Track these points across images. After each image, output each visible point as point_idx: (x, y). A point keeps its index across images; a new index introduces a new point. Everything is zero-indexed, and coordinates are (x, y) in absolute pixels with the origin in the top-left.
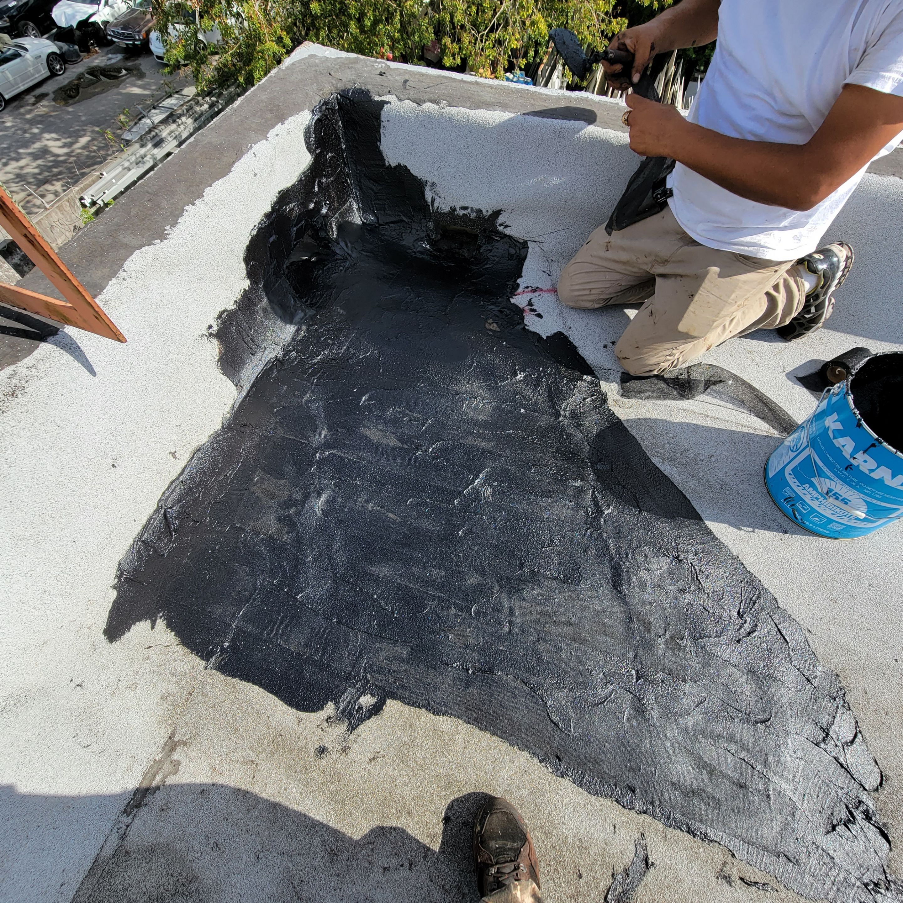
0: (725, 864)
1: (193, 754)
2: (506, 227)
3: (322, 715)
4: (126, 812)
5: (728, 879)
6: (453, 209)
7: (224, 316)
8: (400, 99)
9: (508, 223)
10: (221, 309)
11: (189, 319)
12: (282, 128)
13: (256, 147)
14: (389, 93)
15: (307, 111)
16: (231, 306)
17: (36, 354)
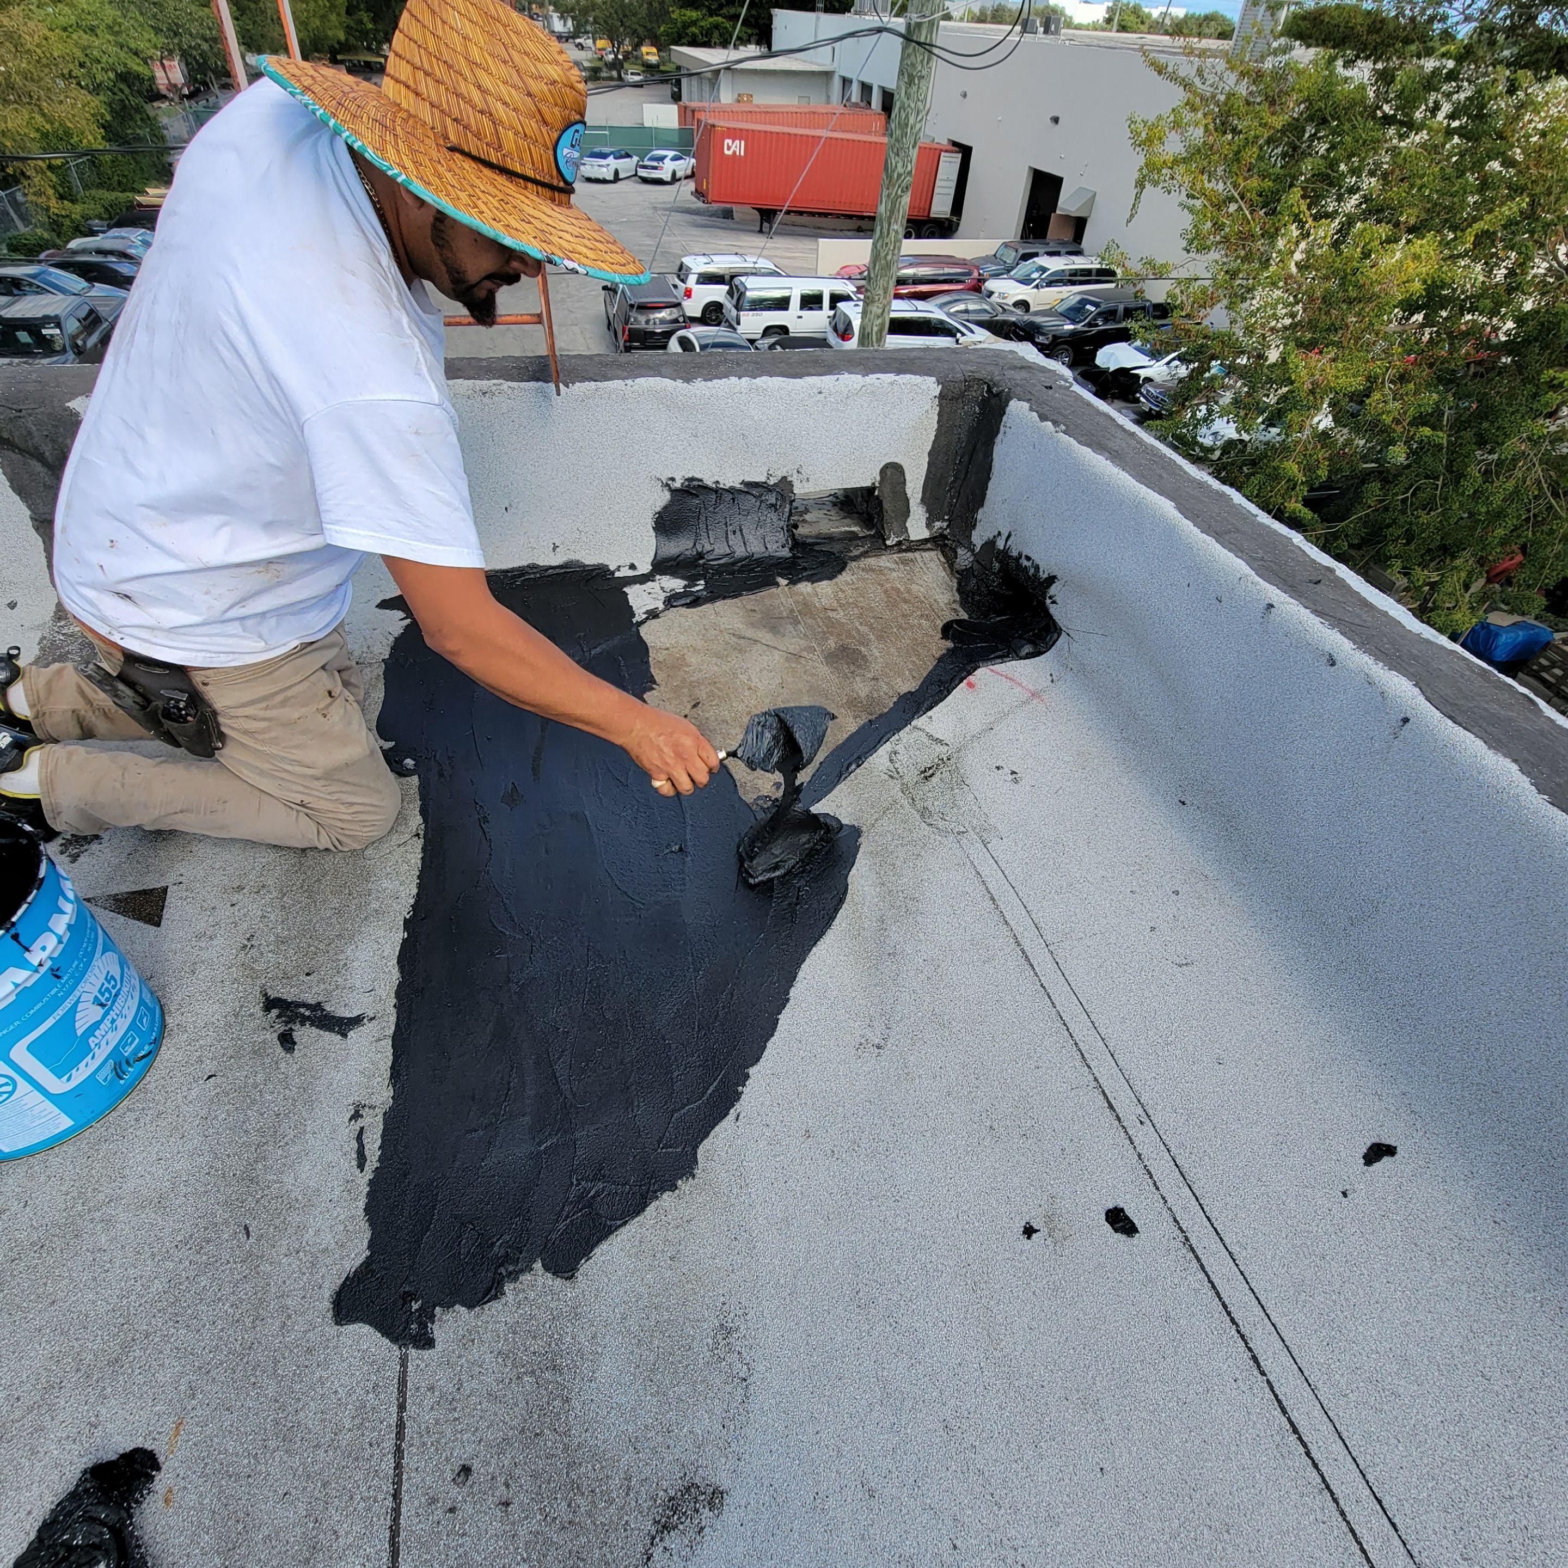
2: (1054, 602)
5: (356, 1116)
6: (1020, 555)
7: (696, 483)
8: (1031, 409)
9: (1057, 599)
10: (696, 476)
11: (657, 456)
12: (891, 377)
13: (846, 375)
14: (1028, 401)
15: (934, 379)
16: (709, 482)
17: (523, 384)
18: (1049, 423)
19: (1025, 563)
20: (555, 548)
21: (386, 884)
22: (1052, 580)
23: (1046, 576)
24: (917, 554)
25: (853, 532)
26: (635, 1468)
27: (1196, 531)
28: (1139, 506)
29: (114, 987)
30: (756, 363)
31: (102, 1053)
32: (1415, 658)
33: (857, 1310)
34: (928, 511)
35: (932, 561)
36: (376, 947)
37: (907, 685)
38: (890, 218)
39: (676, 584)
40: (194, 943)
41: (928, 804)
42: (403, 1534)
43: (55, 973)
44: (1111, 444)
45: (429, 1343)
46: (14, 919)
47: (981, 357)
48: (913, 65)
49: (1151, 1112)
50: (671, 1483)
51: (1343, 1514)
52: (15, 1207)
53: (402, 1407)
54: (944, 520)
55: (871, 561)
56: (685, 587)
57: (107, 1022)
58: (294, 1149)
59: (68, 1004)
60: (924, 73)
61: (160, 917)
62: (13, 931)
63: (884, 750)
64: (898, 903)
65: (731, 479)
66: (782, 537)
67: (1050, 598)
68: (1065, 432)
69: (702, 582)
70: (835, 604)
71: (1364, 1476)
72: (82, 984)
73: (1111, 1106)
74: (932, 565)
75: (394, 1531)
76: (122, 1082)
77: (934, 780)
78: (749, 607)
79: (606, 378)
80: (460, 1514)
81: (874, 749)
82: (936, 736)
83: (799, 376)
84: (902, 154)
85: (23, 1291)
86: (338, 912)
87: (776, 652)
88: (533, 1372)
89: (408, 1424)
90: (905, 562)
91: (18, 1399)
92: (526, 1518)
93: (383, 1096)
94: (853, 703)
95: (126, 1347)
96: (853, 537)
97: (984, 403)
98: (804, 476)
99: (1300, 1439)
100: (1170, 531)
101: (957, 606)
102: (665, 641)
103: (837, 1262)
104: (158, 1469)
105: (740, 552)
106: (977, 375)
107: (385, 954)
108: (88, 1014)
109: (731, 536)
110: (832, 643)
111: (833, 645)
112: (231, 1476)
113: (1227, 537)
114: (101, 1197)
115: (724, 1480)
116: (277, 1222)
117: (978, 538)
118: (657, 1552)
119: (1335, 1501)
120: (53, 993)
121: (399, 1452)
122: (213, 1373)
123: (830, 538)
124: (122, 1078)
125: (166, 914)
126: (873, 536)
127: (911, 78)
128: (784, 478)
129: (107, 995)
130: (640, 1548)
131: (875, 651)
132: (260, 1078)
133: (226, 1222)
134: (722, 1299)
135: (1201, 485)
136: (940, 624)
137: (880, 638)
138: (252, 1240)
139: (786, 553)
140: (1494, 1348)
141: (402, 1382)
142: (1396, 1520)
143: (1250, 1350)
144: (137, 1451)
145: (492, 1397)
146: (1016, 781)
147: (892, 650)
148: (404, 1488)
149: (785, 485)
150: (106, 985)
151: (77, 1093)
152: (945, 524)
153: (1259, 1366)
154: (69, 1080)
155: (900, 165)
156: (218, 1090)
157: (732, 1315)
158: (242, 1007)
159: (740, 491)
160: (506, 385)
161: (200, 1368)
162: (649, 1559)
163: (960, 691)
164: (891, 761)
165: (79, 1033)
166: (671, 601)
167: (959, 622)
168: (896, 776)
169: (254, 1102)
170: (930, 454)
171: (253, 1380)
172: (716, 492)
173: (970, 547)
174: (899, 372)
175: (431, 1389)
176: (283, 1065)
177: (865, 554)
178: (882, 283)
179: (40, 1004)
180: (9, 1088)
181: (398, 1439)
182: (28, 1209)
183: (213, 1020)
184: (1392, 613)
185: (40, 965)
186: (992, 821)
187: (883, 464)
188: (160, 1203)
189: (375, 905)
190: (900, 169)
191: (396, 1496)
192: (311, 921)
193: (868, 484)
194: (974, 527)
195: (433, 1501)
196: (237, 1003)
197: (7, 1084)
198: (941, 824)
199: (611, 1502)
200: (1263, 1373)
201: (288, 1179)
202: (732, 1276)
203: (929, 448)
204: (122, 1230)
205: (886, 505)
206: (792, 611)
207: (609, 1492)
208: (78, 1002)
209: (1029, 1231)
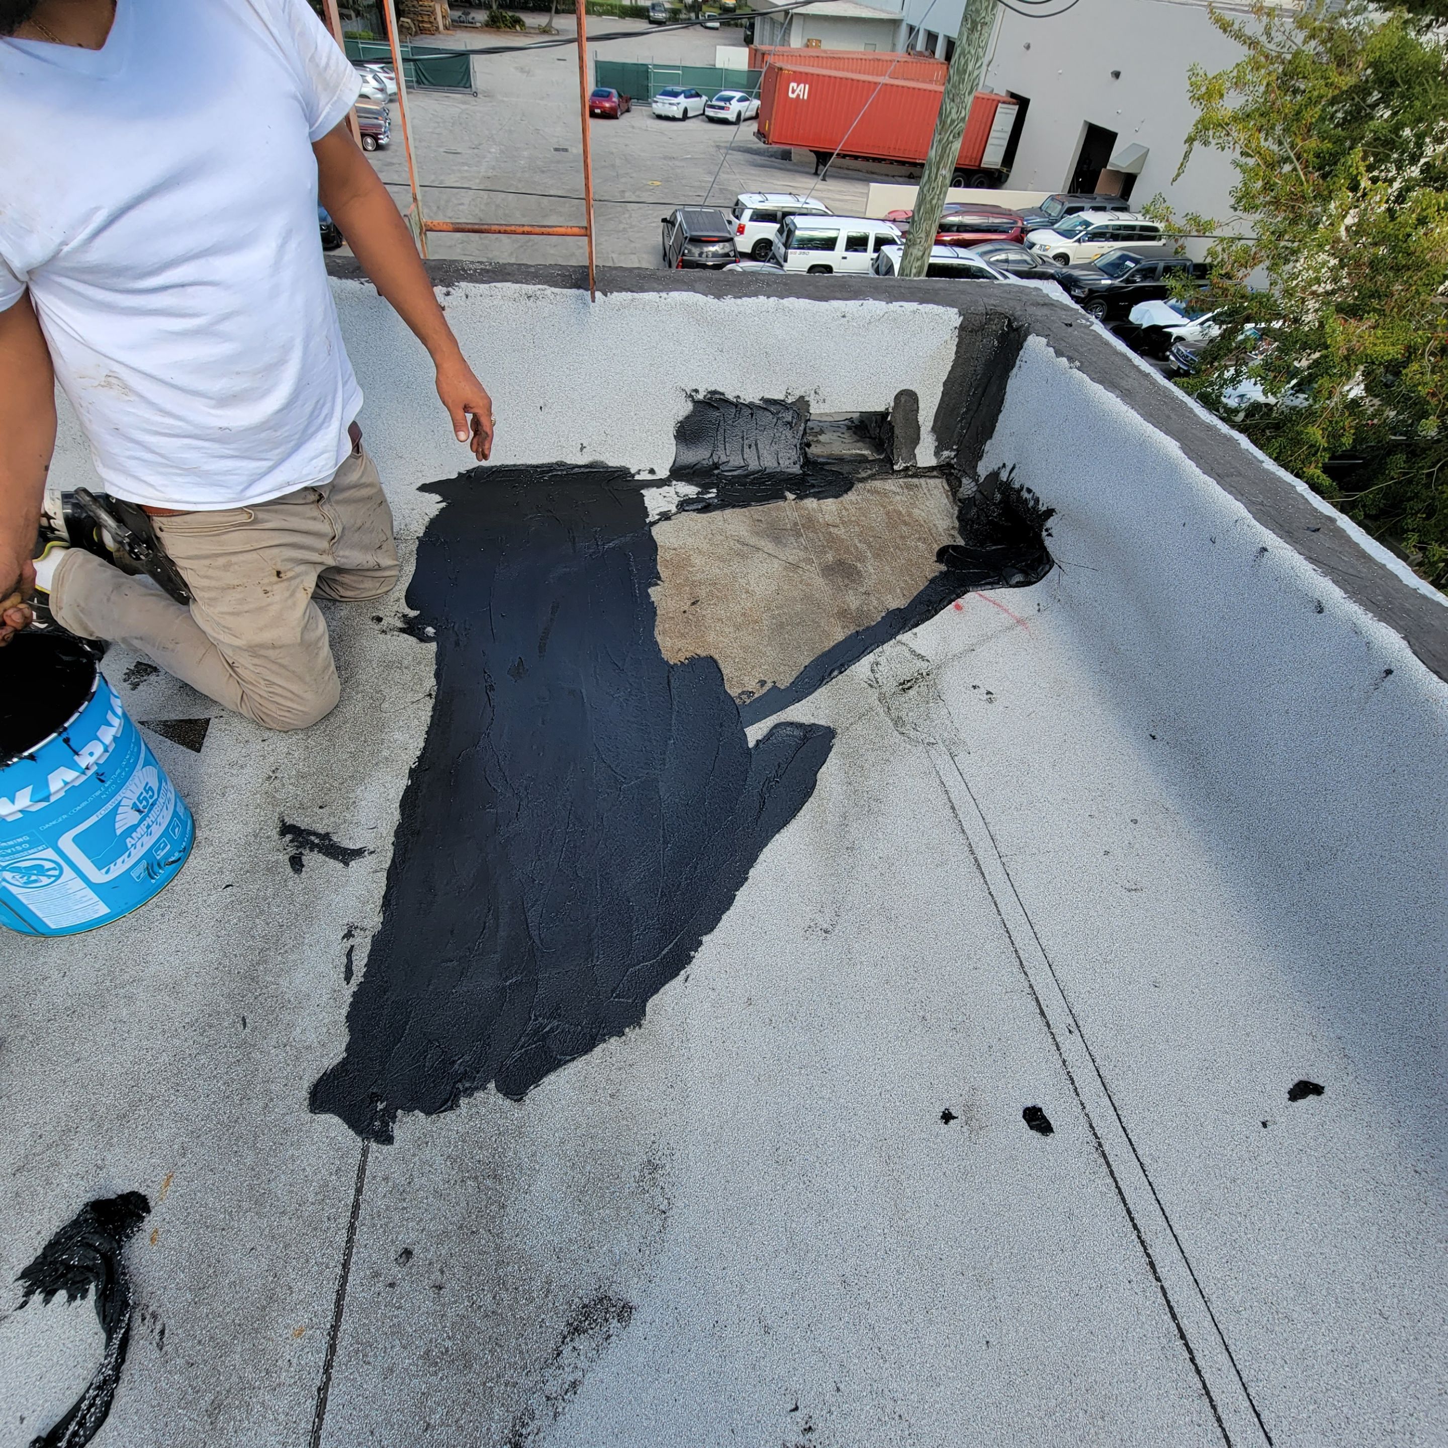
0: (362, 930)
2: (1050, 535)
3: (407, 610)
5: (349, 935)
6: (1022, 487)
7: (717, 396)
8: (1048, 345)
9: (1053, 531)
10: (719, 389)
11: (684, 368)
12: (914, 306)
13: (871, 302)
14: (1047, 336)
15: (956, 310)
16: (730, 396)
17: (565, 291)
18: (1064, 360)
19: (1025, 495)
20: (582, 448)
21: (397, 735)
22: (1050, 512)
23: (1044, 508)
24: (922, 481)
25: (863, 455)
26: (556, 1275)
27: (1198, 471)
28: (1143, 444)
29: (151, 797)
30: (786, 284)
31: (137, 853)
32: (1408, 612)
33: (775, 1165)
34: (937, 440)
35: (937, 487)
36: (382, 790)
37: (896, 602)
38: (939, 163)
39: (691, 491)
40: (227, 770)
41: (903, 714)
42: (347, 1299)
43: (100, 777)
44: (1123, 383)
45: (386, 1138)
46: (66, 725)
47: (1005, 292)
48: (977, 11)
49: (1081, 1023)
50: (586, 1291)
51: (1219, 1420)
52: (56, 976)
53: (359, 1191)
54: (952, 450)
55: (877, 484)
56: (698, 494)
57: (143, 827)
58: (292, 957)
59: (110, 806)
60: (987, 19)
61: (201, 745)
62: (64, 735)
63: (867, 661)
64: (862, 802)
65: (751, 395)
66: (794, 454)
67: (1047, 530)
68: (1079, 369)
69: (715, 490)
70: (838, 521)
71: (1246, 1389)
72: (123, 790)
73: (1042, 1013)
74: (935, 492)
75: (340, 1295)
76: (153, 881)
77: (911, 692)
78: (756, 517)
79: (642, 290)
80: (398, 1290)
81: (857, 658)
82: (918, 652)
83: (825, 299)
84: (957, 100)
85: (54, 1047)
86: (353, 756)
87: (775, 561)
88: (476, 1178)
89: (362, 1206)
90: (909, 487)
91: (41, 1136)
92: (455, 1302)
93: (374, 921)
94: (843, 614)
95: (133, 1106)
96: (863, 460)
97: (1003, 337)
98: (821, 397)
99: (1187, 1345)
100: (1173, 469)
101: (955, 533)
102: (674, 542)
103: (762, 1120)
104: (148, 1211)
105: (753, 465)
106: (999, 309)
107: (390, 797)
108: (126, 818)
109: (746, 450)
110: (830, 557)
111: (831, 559)
112: (208, 1227)
113: (1228, 480)
114: (126, 977)
115: (634, 1298)
116: (271, 1017)
117: (984, 469)
118: (567, 1350)
119: (1214, 1407)
120: (98, 793)
121: (352, 1229)
122: (202, 1138)
123: (841, 460)
124: (153, 878)
125: (207, 742)
126: (882, 460)
127: (974, 24)
128: (802, 397)
129: (144, 803)
130: (552, 1344)
131: (870, 568)
132: (270, 892)
133: (227, 1012)
134: (653, 1138)
135: (1209, 428)
136: (936, 548)
137: (876, 556)
138: (247, 1030)
139: (796, 469)
140: (1396, 1290)
141: (362, 1170)
142: (1271, 1435)
143: (1148, 1255)
144: (133, 1194)
145: (438, 1194)
146: (990, 701)
147: (887, 568)
148: (353, 1260)
149: (802, 403)
150: (145, 794)
151: (113, 885)
152: (953, 454)
153: (1155, 1272)
154: (107, 872)
155: (954, 111)
156: (233, 898)
157: (660, 1153)
158: (261, 829)
159: (759, 407)
160: (549, 290)
161: (192, 1132)
162: (558, 1355)
163: (947, 614)
164: (873, 671)
165: (118, 832)
166: (684, 505)
167: (955, 548)
168: (876, 685)
169: (262, 912)
170: (945, 384)
171: (235, 1149)
172: (736, 406)
173: (975, 477)
174: (922, 302)
175: (386, 1179)
176: (291, 883)
177: (872, 477)
178: (924, 226)
179: (86, 803)
180: (56, 873)
181: (352, 1217)
182: (66, 978)
183: (235, 837)
184: (1390, 566)
185: (87, 768)
186: (962, 736)
187: (898, 390)
188: (174, 989)
189: (385, 753)
190: (954, 115)
191: (345, 1265)
192: (329, 761)
193: (882, 409)
194: (980, 458)
195: (376, 1275)
196: (257, 826)
197: (54, 869)
198: (912, 734)
199: (531, 1300)
200: (1158, 1279)
201: (284, 982)
202: (665, 1119)
203: (945, 378)
204: (141, 1007)
205: (897, 431)
206: (796, 524)
207: (530, 1292)
208: (118, 805)
209: (947, 1117)
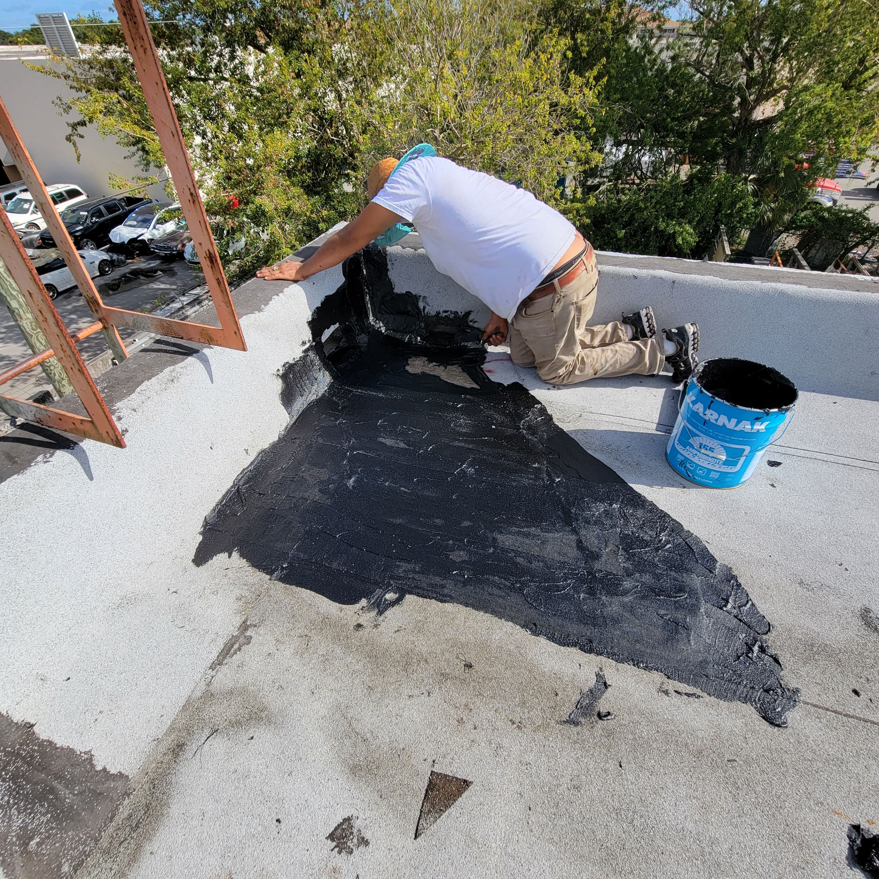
0: (662, 683)
1: (261, 632)
2: (475, 322)
3: (358, 606)
4: (212, 668)
5: (666, 693)
6: (438, 313)
7: (287, 366)
8: (404, 248)
9: (476, 320)
10: (286, 361)
11: (267, 362)
14: (396, 244)
16: (292, 361)
19: (445, 314)
20: (246, 451)
21: (496, 637)
22: (468, 313)
23: (463, 313)
26: (854, 632)
36: (546, 655)
45: (798, 690)
53: (827, 709)
65: (298, 353)
80: (872, 698)
88: (813, 654)
89: (835, 709)
93: (657, 677)
107: (555, 651)
115: (859, 605)
116: (727, 744)
121: (847, 715)
133: (724, 772)
134: (788, 579)
138: (737, 759)
145: (824, 673)
148: (862, 717)
157: (795, 579)
158: (569, 738)
159: (304, 357)
172: (295, 364)
175: (820, 695)
176: (623, 722)
181: (841, 715)
186: (579, 405)
188: (705, 808)
189: (512, 647)
191: (866, 721)
195: (867, 706)
196: (566, 741)
198: (570, 419)
209: (773, 486)
